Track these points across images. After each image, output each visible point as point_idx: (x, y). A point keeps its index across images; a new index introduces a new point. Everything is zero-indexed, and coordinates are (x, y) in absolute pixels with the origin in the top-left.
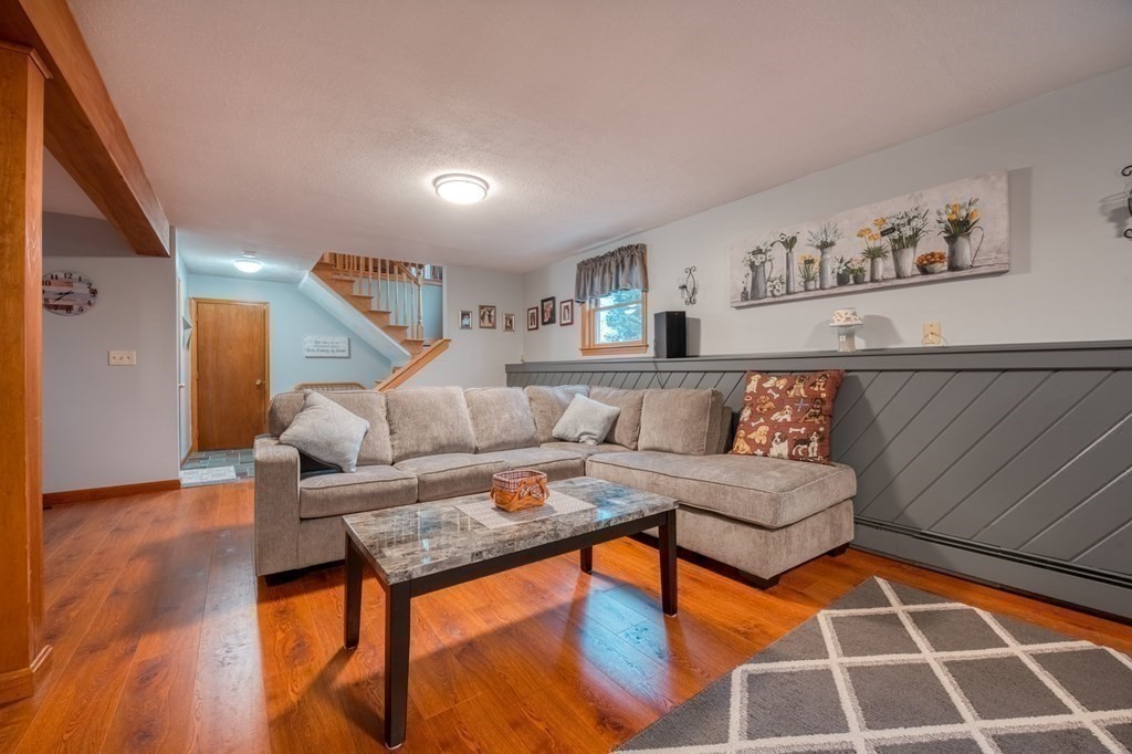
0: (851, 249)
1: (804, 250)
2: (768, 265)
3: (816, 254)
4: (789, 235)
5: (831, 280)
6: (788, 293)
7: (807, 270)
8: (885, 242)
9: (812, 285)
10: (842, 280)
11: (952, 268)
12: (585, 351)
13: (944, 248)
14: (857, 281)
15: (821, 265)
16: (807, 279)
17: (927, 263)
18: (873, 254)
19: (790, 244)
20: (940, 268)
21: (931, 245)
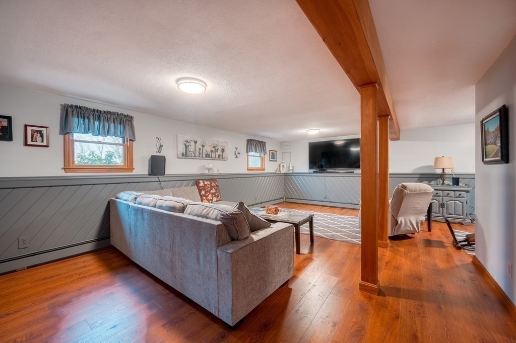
0: (208, 149)
1: (199, 146)
2: (190, 146)
3: (201, 148)
4: (195, 140)
5: (204, 156)
6: (195, 156)
7: (199, 151)
8: (213, 149)
9: (201, 156)
10: (206, 156)
11: (222, 158)
12: (66, 169)
13: (221, 154)
14: (209, 157)
15: (202, 151)
16: (200, 154)
17: (219, 156)
18: (212, 151)
19: (196, 142)
20: (221, 157)
21: (220, 152)
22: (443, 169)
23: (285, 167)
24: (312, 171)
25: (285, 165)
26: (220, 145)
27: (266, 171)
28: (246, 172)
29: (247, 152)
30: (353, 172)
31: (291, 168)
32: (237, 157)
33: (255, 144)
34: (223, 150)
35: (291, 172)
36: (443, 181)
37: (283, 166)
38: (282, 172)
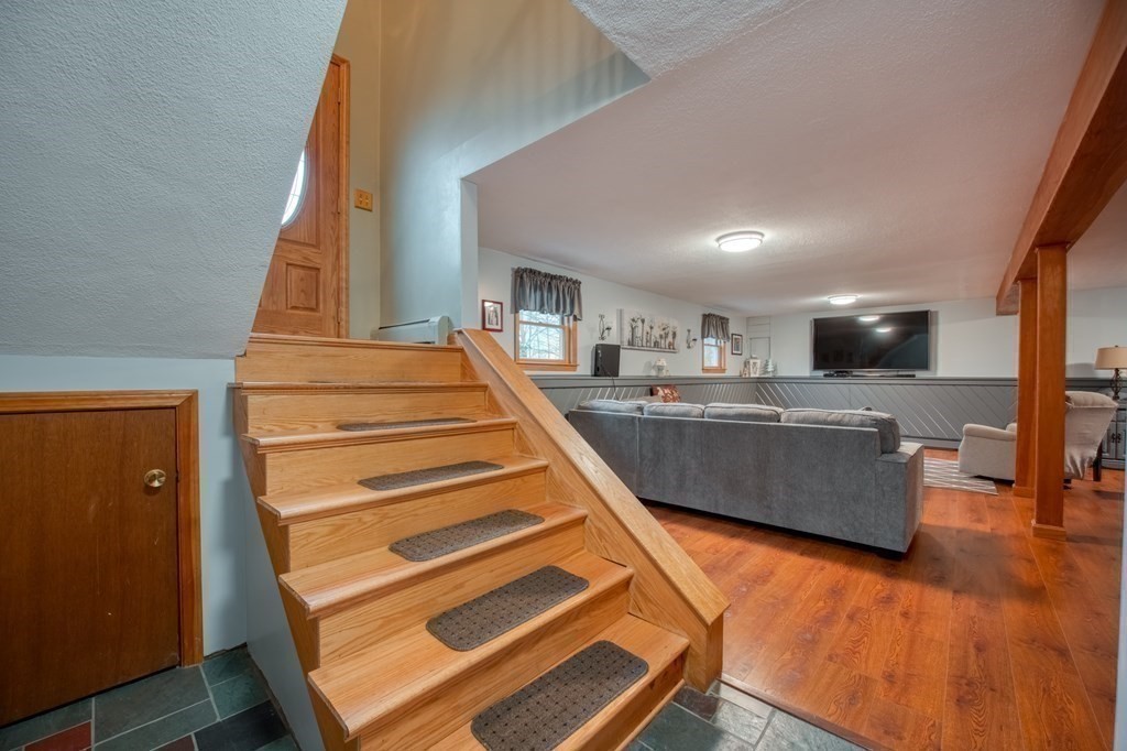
0: (656, 333)
1: (647, 327)
2: (636, 328)
3: (649, 331)
4: (643, 317)
5: (652, 345)
6: (642, 346)
7: (647, 337)
9: (648, 344)
10: (655, 346)
13: (672, 341)
14: (659, 347)
15: (651, 336)
16: (647, 341)
17: (670, 344)
18: (661, 336)
19: (643, 321)
20: (672, 348)
21: (670, 339)
22: (1117, 370)
23: (758, 365)
24: (821, 373)
25: (758, 361)
26: (671, 325)
27: (728, 373)
28: (700, 374)
29: (703, 337)
30: (914, 376)
31: (770, 369)
32: (689, 347)
33: (714, 323)
34: (674, 335)
35: (770, 375)
36: (1116, 393)
37: (755, 363)
38: (752, 376)
